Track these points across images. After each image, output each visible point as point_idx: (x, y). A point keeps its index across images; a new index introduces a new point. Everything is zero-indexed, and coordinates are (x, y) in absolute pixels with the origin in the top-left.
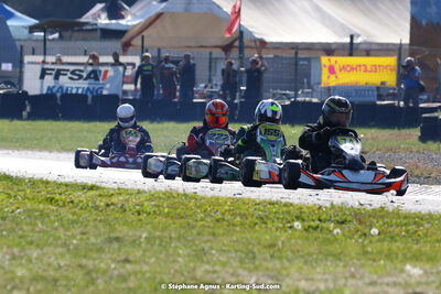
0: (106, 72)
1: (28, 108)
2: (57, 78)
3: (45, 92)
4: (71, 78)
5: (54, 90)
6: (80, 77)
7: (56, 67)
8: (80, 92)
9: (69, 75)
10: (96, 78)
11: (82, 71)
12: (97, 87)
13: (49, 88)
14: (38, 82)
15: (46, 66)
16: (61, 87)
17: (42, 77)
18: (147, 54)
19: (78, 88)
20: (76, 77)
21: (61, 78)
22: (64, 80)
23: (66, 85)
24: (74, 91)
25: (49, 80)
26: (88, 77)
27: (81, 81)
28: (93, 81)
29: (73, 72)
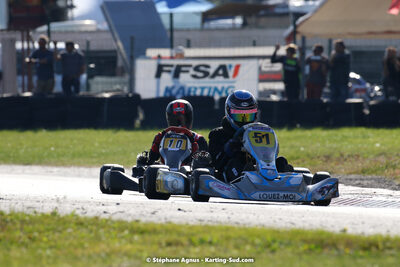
0: (238, 67)
1: (141, 116)
2: (176, 75)
3: (162, 94)
4: (194, 76)
5: (174, 92)
6: (206, 74)
7: (176, 62)
8: (206, 93)
9: (192, 72)
10: (226, 75)
11: (208, 66)
12: (226, 85)
13: (168, 90)
14: (153, 81)
15: (163, 62)
16: (182, 88)
17: (158, 75)
18: (292, 45)
19: (203, 89)
20: (200, 74)
21: (182, 75)
22: (186, 79)
23: (188, 85)
24: (198, 93)
25: (167, 79)
26: (216, 74)
27: (207, 79)
28: (221, 79)
29: (197, 69)
